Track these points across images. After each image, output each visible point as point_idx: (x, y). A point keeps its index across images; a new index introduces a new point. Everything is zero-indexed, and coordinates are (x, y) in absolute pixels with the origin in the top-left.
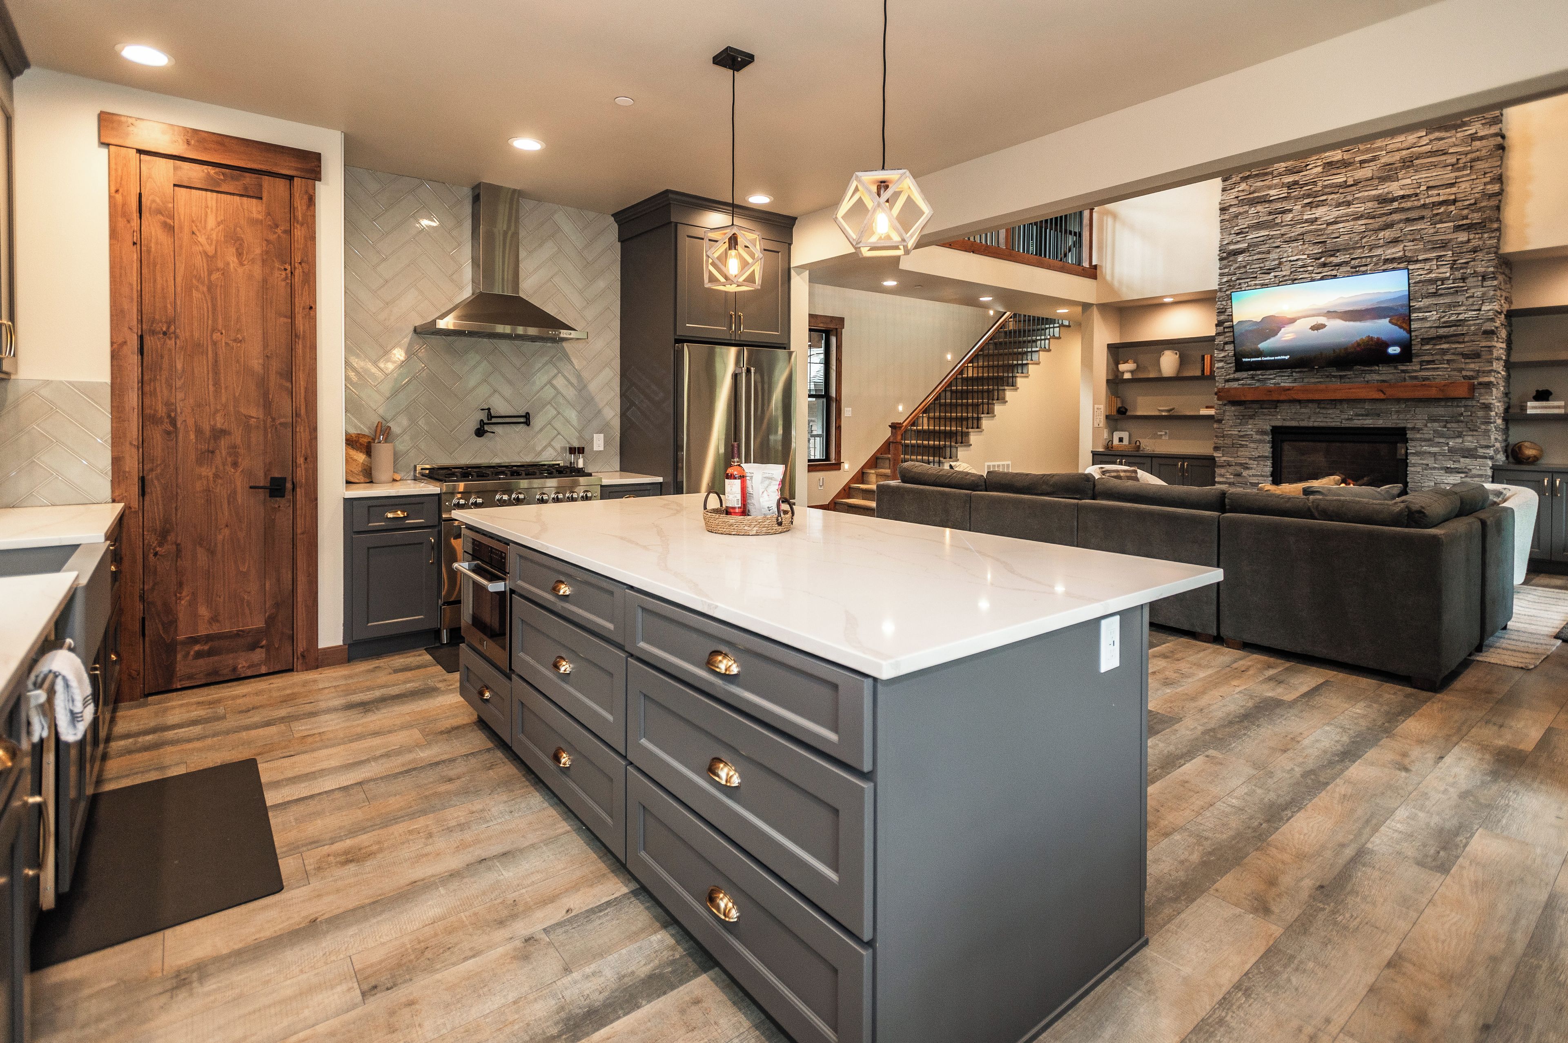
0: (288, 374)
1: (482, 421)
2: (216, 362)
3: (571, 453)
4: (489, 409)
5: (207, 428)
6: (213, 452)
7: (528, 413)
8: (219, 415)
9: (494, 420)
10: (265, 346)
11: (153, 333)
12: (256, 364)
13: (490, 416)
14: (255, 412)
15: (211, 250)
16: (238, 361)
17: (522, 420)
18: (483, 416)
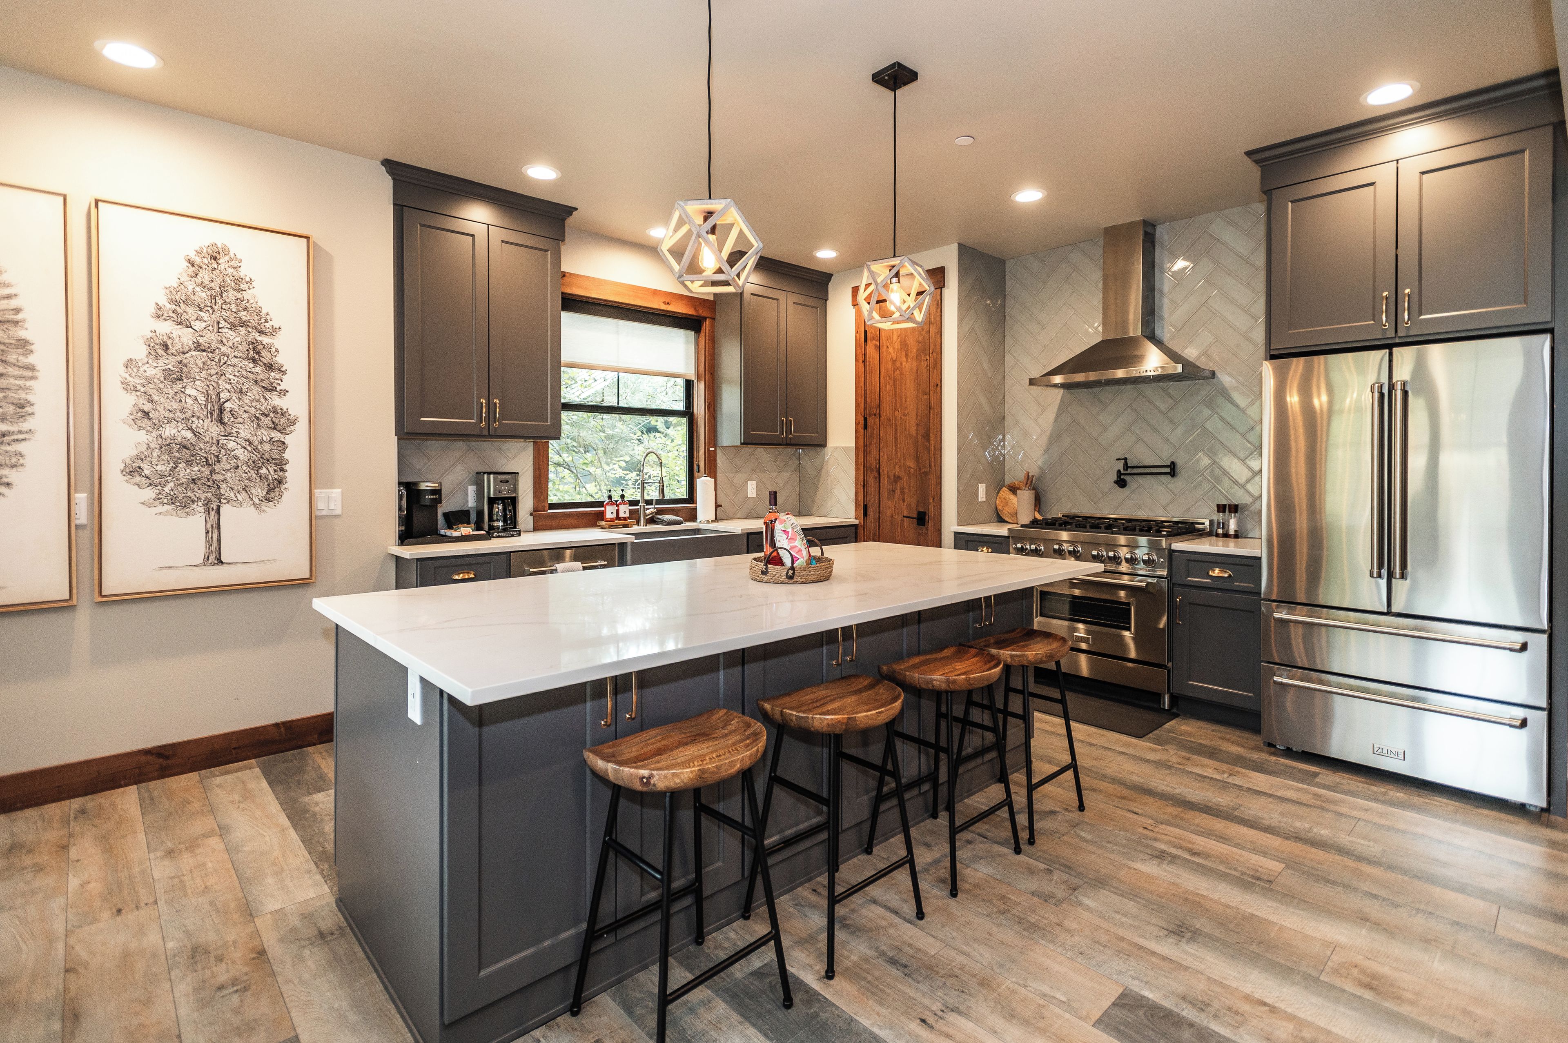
0: (927, 437)
1: (1119, 471)
2: (896, 430)
3: (1219, 511)
4: (1126, 459)
5: (892, 474)
6: (894, 491)
7: (1173, 463)
8: (897, 466)
9: (1129, 471)
10: (917, 416)
11: (871, 415)
12: (913, 430)
13: (1126, 466)
14: (911, 464)
15: (894, 356)
16: (905, 430)
17: (1168, 470)
18: (1120, 466)
